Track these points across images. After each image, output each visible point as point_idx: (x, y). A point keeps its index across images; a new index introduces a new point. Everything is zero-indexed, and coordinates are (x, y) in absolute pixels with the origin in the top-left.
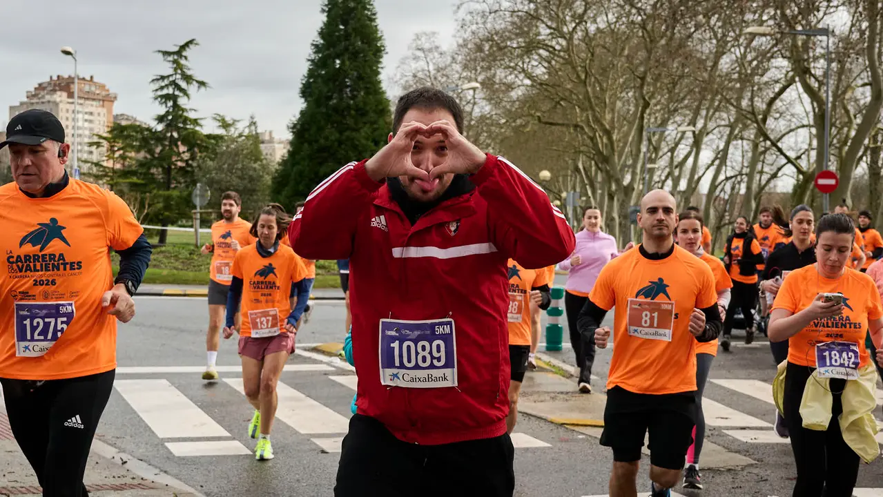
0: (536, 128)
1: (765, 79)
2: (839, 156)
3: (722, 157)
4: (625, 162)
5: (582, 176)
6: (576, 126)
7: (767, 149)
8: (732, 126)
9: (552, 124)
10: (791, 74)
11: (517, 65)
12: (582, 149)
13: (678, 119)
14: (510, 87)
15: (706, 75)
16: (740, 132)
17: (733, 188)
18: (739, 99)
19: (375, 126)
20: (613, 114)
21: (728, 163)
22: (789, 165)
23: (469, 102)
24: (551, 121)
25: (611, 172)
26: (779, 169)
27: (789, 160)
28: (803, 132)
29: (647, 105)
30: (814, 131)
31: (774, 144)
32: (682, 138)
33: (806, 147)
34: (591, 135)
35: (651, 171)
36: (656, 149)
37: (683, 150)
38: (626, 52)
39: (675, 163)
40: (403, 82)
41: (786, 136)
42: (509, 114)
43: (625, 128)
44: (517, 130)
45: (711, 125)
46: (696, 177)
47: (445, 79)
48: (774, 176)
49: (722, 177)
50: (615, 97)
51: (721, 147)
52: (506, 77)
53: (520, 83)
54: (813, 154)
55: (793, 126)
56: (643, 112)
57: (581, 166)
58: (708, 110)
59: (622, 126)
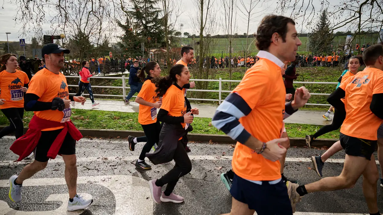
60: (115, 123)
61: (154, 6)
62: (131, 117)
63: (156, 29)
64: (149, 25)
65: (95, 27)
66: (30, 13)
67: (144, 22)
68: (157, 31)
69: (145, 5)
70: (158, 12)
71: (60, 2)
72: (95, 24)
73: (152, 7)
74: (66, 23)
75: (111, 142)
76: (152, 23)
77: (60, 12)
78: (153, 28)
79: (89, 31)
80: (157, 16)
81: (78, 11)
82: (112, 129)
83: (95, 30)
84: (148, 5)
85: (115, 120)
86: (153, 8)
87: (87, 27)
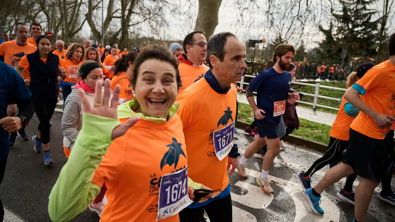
60: (303, 131)
61: (368, 7)
62: (320, 128)
63: (364, 34)
64: (356, 29)
65: (296, 31)
67: (350, 26)
68: (365, 36)
69: (356, 7)
70: (371, 14)
71: (269, 8)
72: (296, 28)
73: (364, 8)
75: (296, 148)
76: (362, 27)
78: (360, 33)
79: (289, 36)
80: (370, 18)
81: (283, 16)
82: (299, 136)
83: (296, 35)
84: (360, 6)
85: (302, 128)
86: (366, 9)
87: (288, 32)
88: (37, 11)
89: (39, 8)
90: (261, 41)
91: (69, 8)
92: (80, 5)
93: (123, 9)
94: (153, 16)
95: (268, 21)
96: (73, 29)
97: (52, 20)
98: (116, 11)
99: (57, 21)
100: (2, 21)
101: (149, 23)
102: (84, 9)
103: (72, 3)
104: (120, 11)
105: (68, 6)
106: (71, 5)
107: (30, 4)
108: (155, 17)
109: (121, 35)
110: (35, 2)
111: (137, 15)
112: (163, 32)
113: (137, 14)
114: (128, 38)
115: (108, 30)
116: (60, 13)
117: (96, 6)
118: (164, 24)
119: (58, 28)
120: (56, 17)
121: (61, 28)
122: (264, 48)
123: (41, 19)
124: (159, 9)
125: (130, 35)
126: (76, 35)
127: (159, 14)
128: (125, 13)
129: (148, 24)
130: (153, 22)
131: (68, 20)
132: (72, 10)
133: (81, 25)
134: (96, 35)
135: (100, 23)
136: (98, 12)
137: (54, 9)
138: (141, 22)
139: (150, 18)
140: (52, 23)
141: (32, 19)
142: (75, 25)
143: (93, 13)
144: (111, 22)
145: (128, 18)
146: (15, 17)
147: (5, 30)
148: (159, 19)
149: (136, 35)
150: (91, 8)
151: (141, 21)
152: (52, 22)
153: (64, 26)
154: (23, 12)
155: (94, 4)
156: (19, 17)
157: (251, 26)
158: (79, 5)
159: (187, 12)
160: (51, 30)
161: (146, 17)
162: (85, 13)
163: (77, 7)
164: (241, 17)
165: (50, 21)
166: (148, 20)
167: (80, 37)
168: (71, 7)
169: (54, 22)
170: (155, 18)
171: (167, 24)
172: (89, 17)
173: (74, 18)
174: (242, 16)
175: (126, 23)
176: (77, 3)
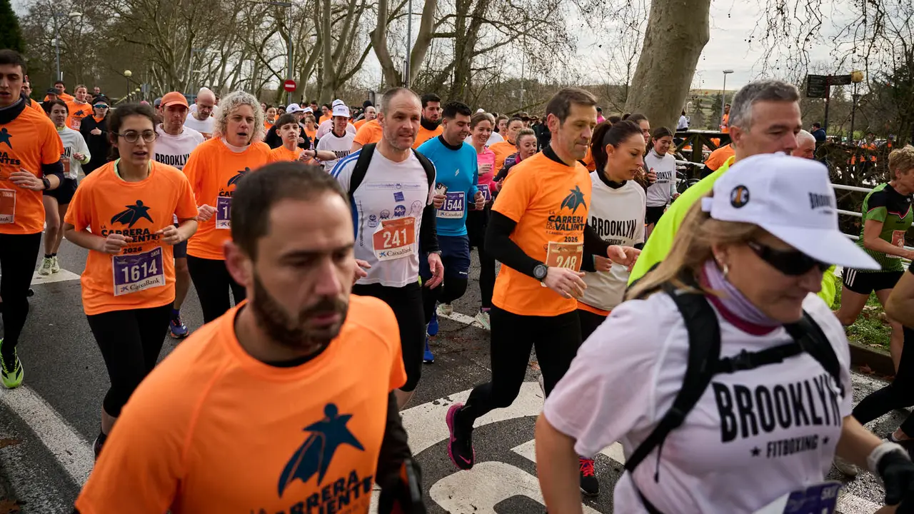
0: (122, 44)
1: (261, 26)
2: (300, 71)
3: (238, 69)
4: (181, 68)
5: (154, 75)
6: (149, 45)
7: (262, 67)
8: (244, 52)
9: (134, 42)
10: (275, 25)
11: (110, 3)
12: (154, 58)
13: (213, 45)
14: (107, 17)
15: (228, 23)
16: (250, 55)
17: (245, 86)
18: (247, 37)
19: (7, 34)
20: (173, 39)
21: (242, 72)
22: (274, 76)
23: (78, 24)
24: (133, 40)
25: (172, 74)
26: (269, 77)
27: (274, 73)
28: (282, 57)
29: (193, 36)
30: (287, 57)
31: (266, 64)
32: (215, 56)
33: (283, 66)
34: (159, 50)
35: (198, 74)
36: (200, 62)
37: (217, 62)
38: (180, 4)
39: (212, 70)
40: (29, 6)
41: (273, 60)
42: (105, 33)
43: (182, 48)
44: (111, 44)
45: (233, 50)
46: (224, 78)
47: (60, 8)
48: (267, 81)
49: (238, 80)
50: (174, 29)
51: (238, 62)
52: (103, 11)
53: (111, 15)
54: (286, 70)
55: (277, 54)
56: (191, 40)
57: (153, 69)
58: (230, 42)
59: (180, 46)
66: (787, 21)
74: (875, 43)
77: (864, 13)
88: (268, 32)
89: (273, 25)
90: (847, 80)
91: (337, 21)
92: (360, 12)
93: (461, 15)
94: (533, 27)
95: (865, 21)
96: (341, 68)
97: (298, 50)
98: (444, 20)
99: (308, 52)
100: (197, 57)
101: (522, 44)
102: (369, 21)
103: (344, 8)
104: (452, 20)
105: (335, 16)
106: (341, 14)
107: (254, 17)
108: (539, 29)
109: (453, 78)
110: (265, 12)
111: (493, 26)
112: (559, 64)
113: (493, 23)
114: (470, 84)
115: (423, 67)
116: (316, 33)
117: (399, 9)
118: (562, 44)
119: (310, 69)
120: (307, 42)
121: (317, 67)
122: (855, 96)
123: (275, 49)
124: (549, 9)
125: (475, 76)
126: (348, 82)
127: (549, 21)
128: (466, 25)
129: (520, 48)
130: (532, 41)
131: (333, 49)
132: (343, 25)
133: (361, 57)
134: (394, 81)
135: (404, 53)
136: (401, 25)
137: (304, 24)
138: (504, 43)
139: (526, 33)
140: (298, 58)
141: (256, 51)
142: (348, 58)
143: (390, 28)
144: (430, 47)
145: (472, 36)
146: (221, 48)
147: (201, 78)
148: (551, 34)
149: (490, 76)
150: (385, 17)
151: (502, 42)
152: (296, 56)
153: (323, 63)
154: (238, 36)
155: (392, 6)
156: (230, 46)
157: (810, 37)
158: (356, 12)
159: (622, 13)
160: (295, 75)
161: (516, 30)
162: (370, 31)
163: (354, 16)
164: (780, 15)
165: (294, 53)
166: (522, 36)
167: (358, 87)
168: (342, 17)
169: (301, 54)
170: (538, 31)
171: (572, 43)
172: (377, 39)
173: (347, 43)
174: (783, 13)
175: (467, 49)
176: (354, 7)
